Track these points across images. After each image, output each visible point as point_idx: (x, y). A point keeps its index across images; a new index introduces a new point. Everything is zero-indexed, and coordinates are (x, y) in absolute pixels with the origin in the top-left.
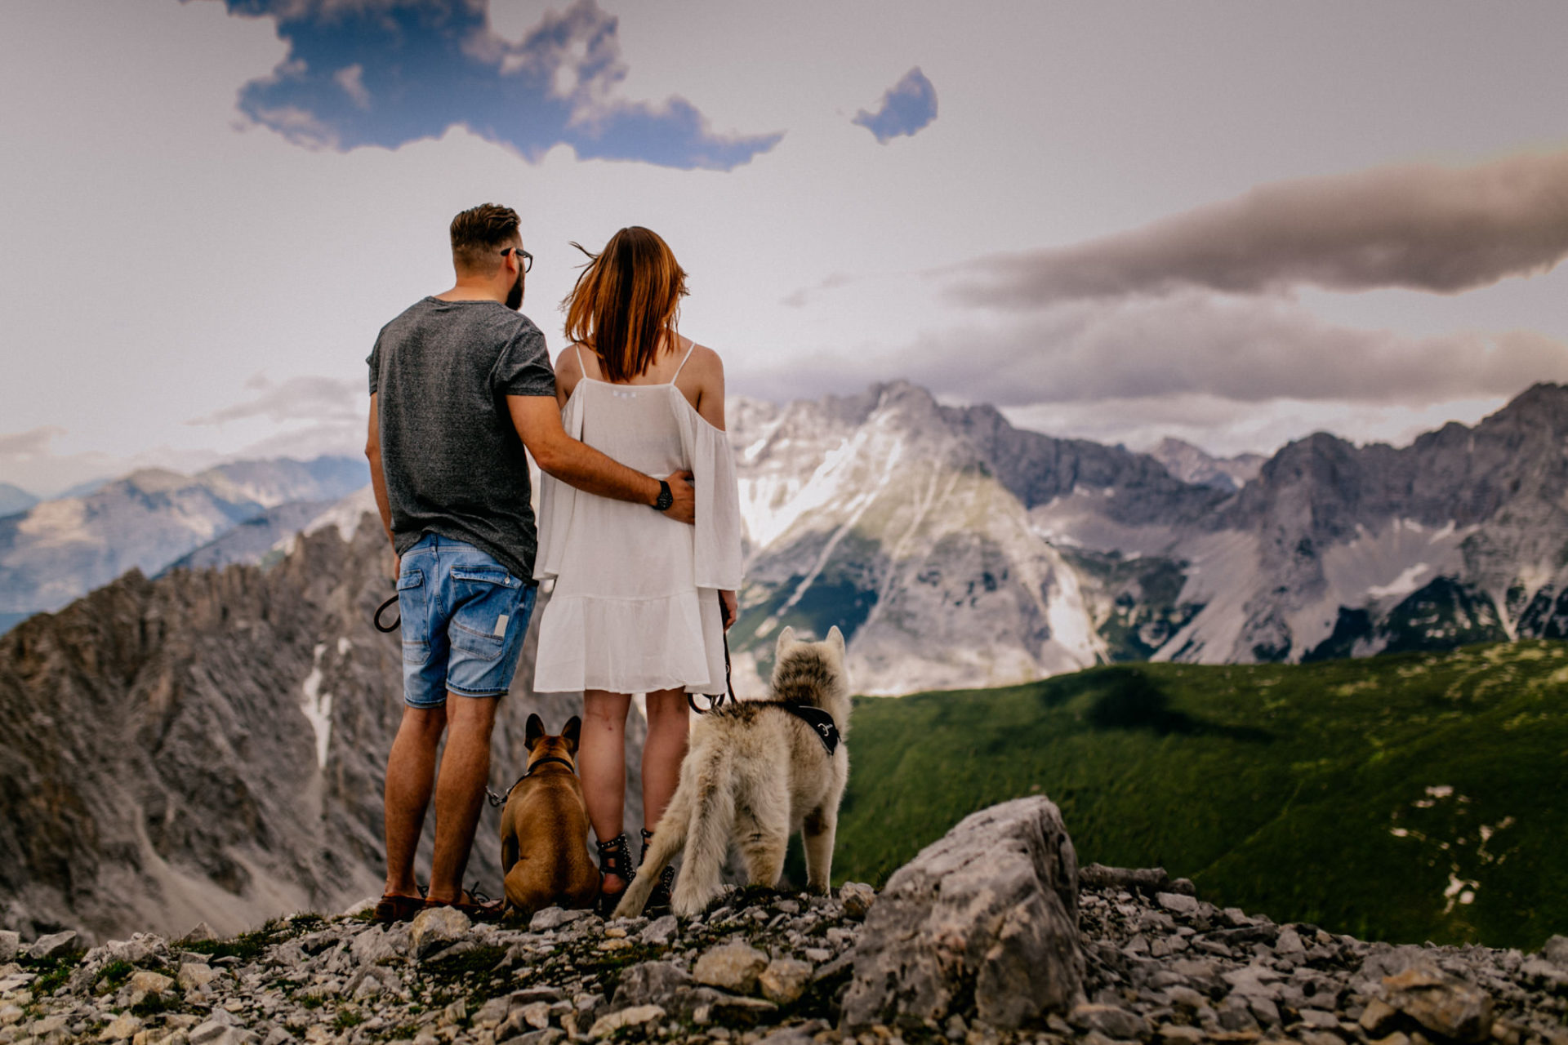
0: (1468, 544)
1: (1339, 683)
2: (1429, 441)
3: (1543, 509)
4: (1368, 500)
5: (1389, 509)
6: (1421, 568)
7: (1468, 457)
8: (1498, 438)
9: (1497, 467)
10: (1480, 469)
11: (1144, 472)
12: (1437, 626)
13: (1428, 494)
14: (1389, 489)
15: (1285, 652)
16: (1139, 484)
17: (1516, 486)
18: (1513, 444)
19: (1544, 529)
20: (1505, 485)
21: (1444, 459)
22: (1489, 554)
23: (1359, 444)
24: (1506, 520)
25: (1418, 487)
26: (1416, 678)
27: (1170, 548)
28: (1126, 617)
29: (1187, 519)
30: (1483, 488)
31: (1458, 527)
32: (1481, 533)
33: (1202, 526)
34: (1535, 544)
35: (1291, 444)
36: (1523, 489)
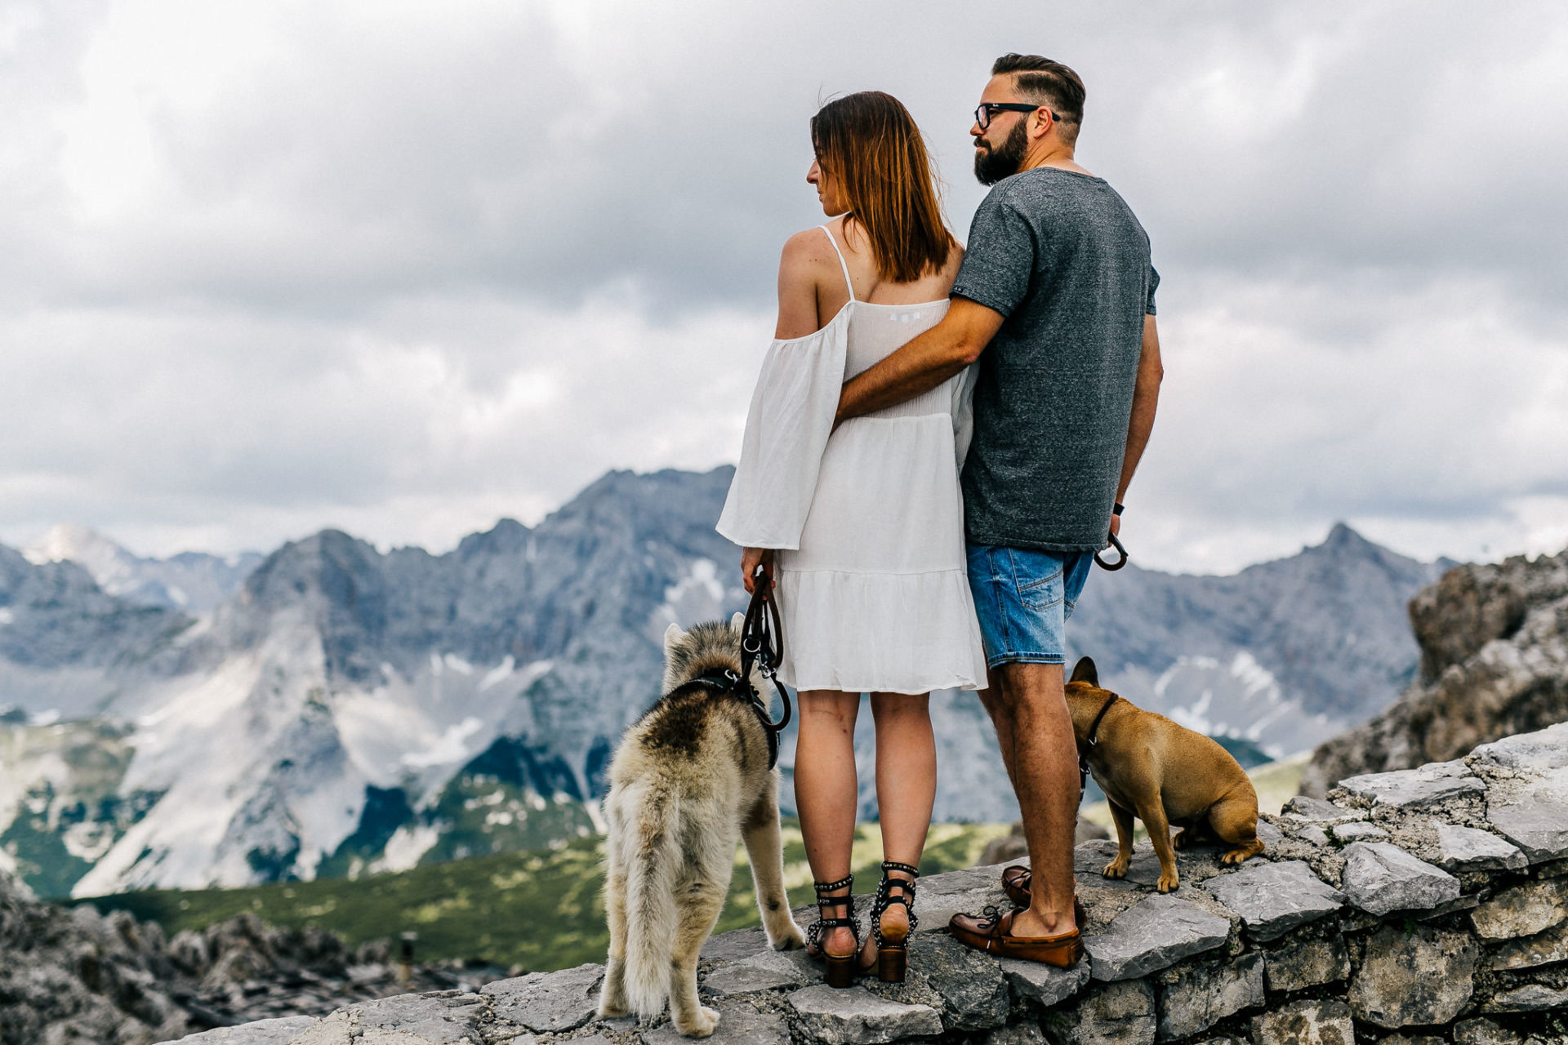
0: (536, 690)
1: (418, 904)
2: (478, 544)
3: (628, 641)
4: (398, 628)
5: (425, 641)
6: (471, 725)
7: (528, 568)
8: (565, 541)
9: (566, 583)
10: (545, 585)
11: (61, 584)
12: (503, 807)
13: (477, 619)
14: (427, 612)
15: (292, 856)
16: (53, 604)
17: (590, 610)
18: (585, 550)
19: (631, 668)
20: (577, 606)
21: (500, 570)
22: (564, 703)
23: (383, 548)
24: (582, 656)
25: (464, 610)
26: (519, 889)
27: (105, 704)
28: (44, 816)
29: (129, 658)
30: (548, 612)
31: (519, 665)
32: (552, 674)
33: (155, 669)
34: (619, 689)
35: (289, 546)
36: (600, 614)
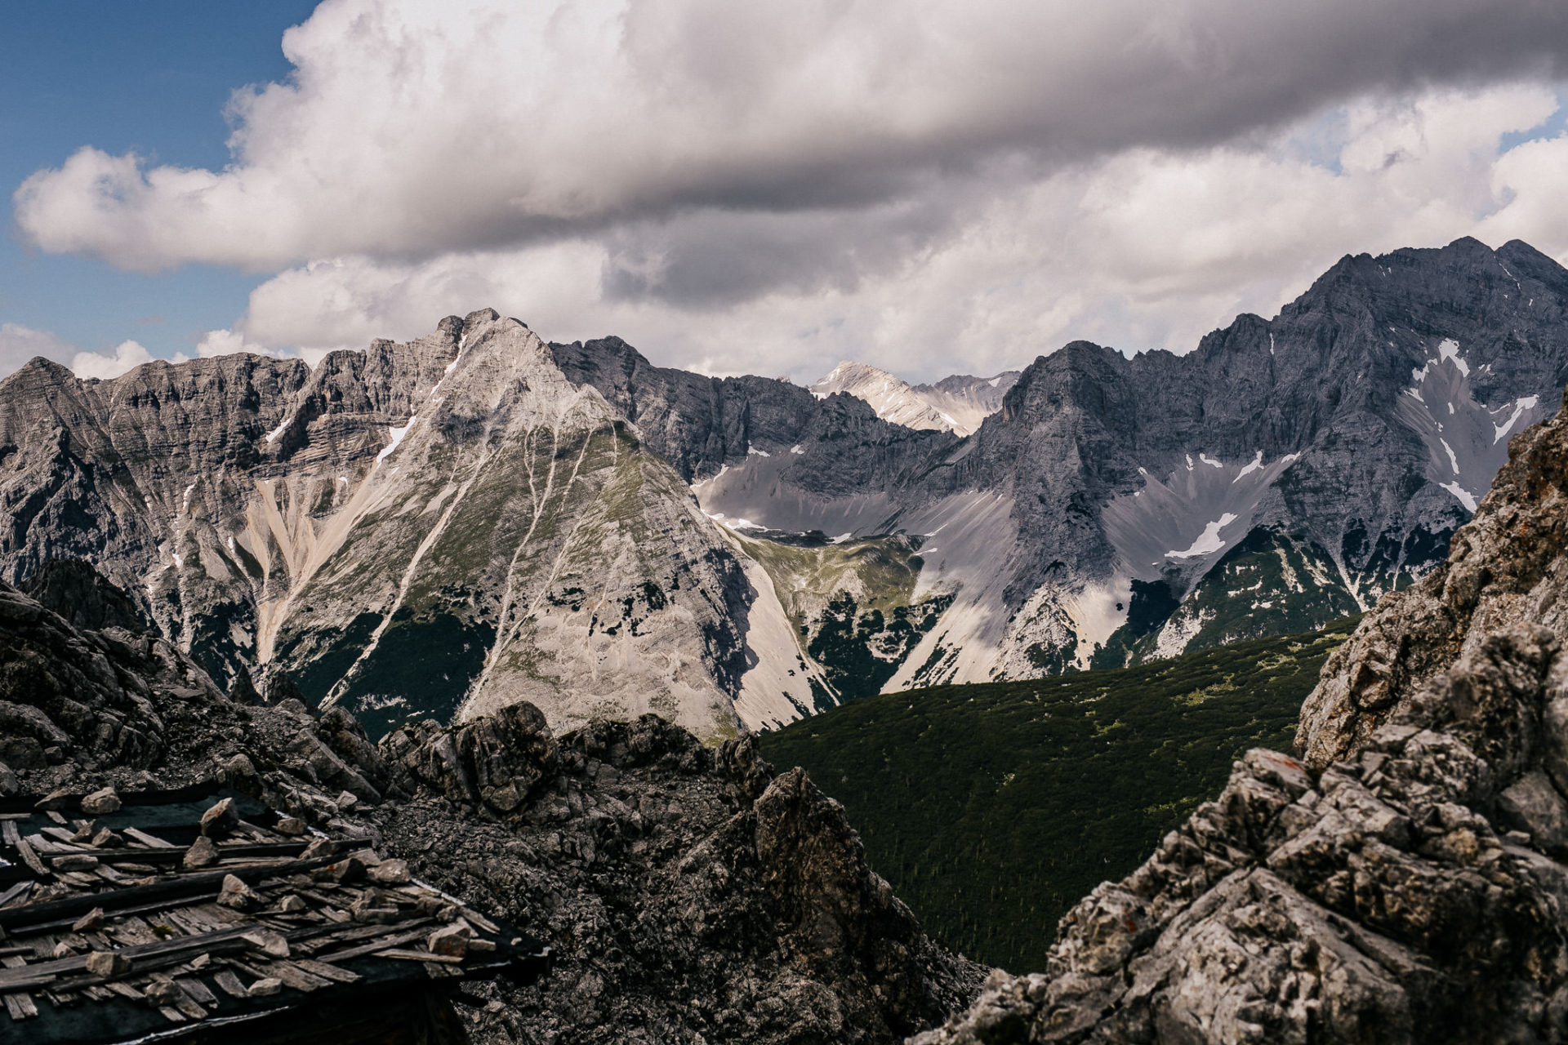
0: (1288, 478)
2: (1218, 343)
3: (1376, 425)
4: (1150, 431)
5: (1176, 443)
6: (1227, 519)
7: (1271, 361)
8: (1305, 333)
9: (1310, 373)
10: (1288, 379)
11: (843, 417)
12: (1264, 595)
13: (1224, 417)
14: (1177, 414)
15: (1069, 652)
16: (838, 435)
17: (1335, 398)
18: (1325, 341)
19: (1381, 451)
20: (1322, 396)
21: (1243, 368)
22: (1315, 491)
23: (1129, 356)
24: (1331, 443)
25: (1211, 411)
27: (890, 522)
28: (847, 625)
29: (907, 480)
30: (1294, 403)
31: (1267, 459)
32: (1301, 463)
33: (931, 487)
34: (1372, 474)
35: (1041, 361)
36: (1344, 401)
